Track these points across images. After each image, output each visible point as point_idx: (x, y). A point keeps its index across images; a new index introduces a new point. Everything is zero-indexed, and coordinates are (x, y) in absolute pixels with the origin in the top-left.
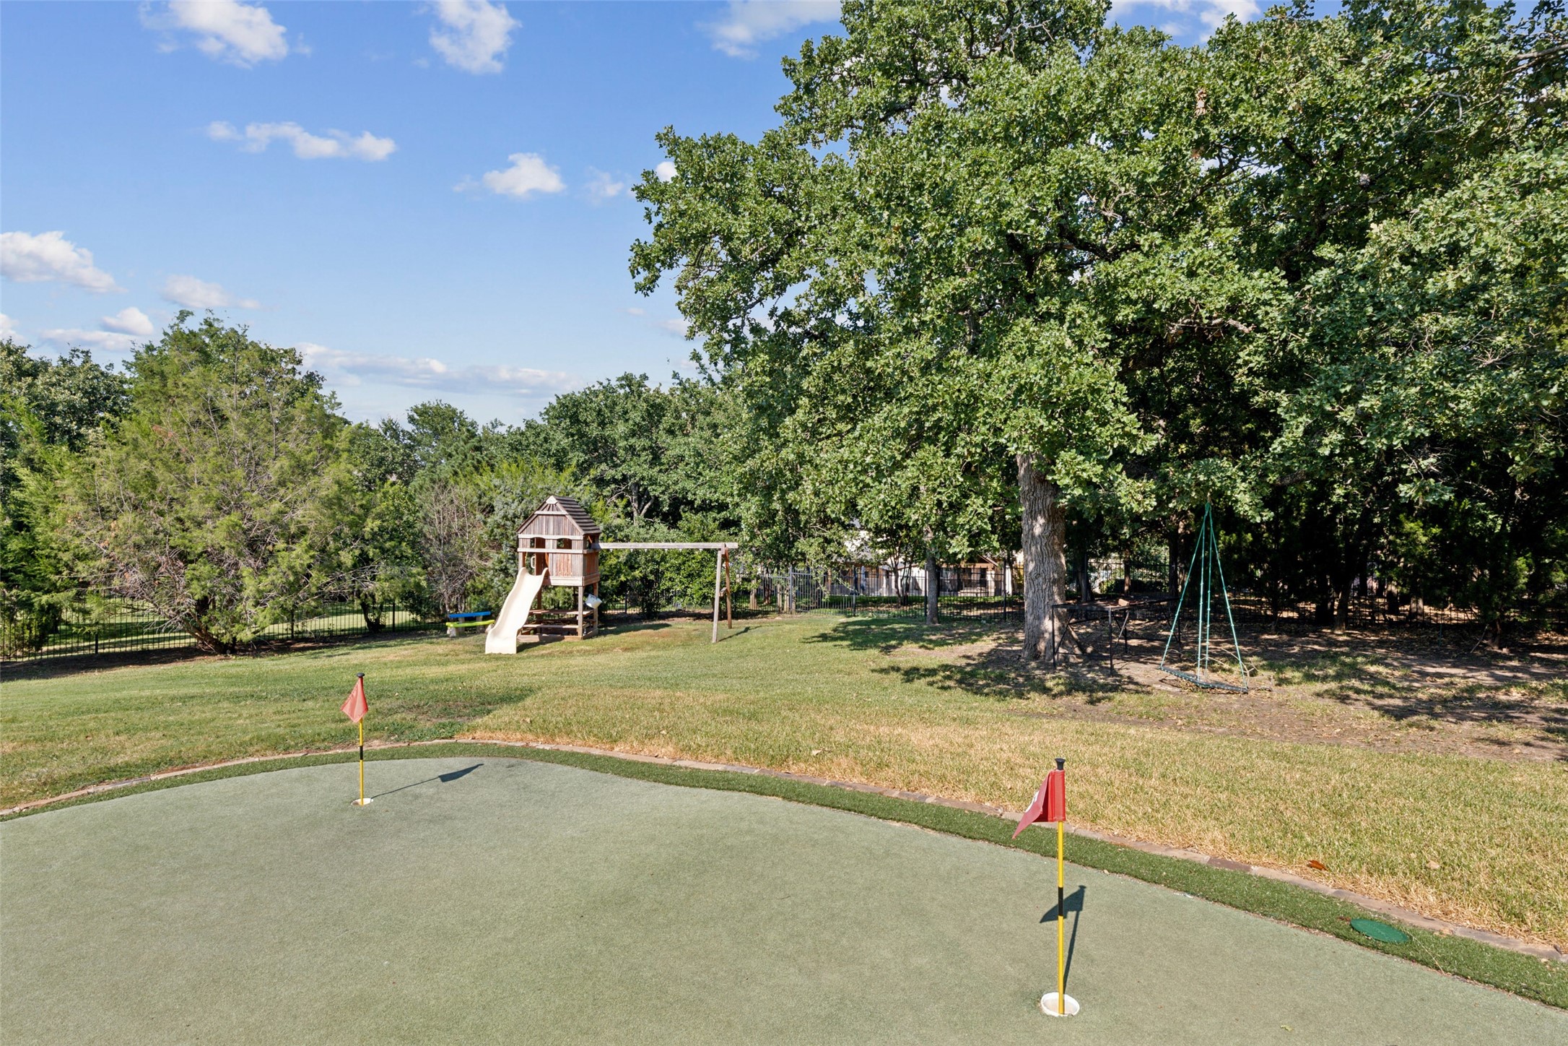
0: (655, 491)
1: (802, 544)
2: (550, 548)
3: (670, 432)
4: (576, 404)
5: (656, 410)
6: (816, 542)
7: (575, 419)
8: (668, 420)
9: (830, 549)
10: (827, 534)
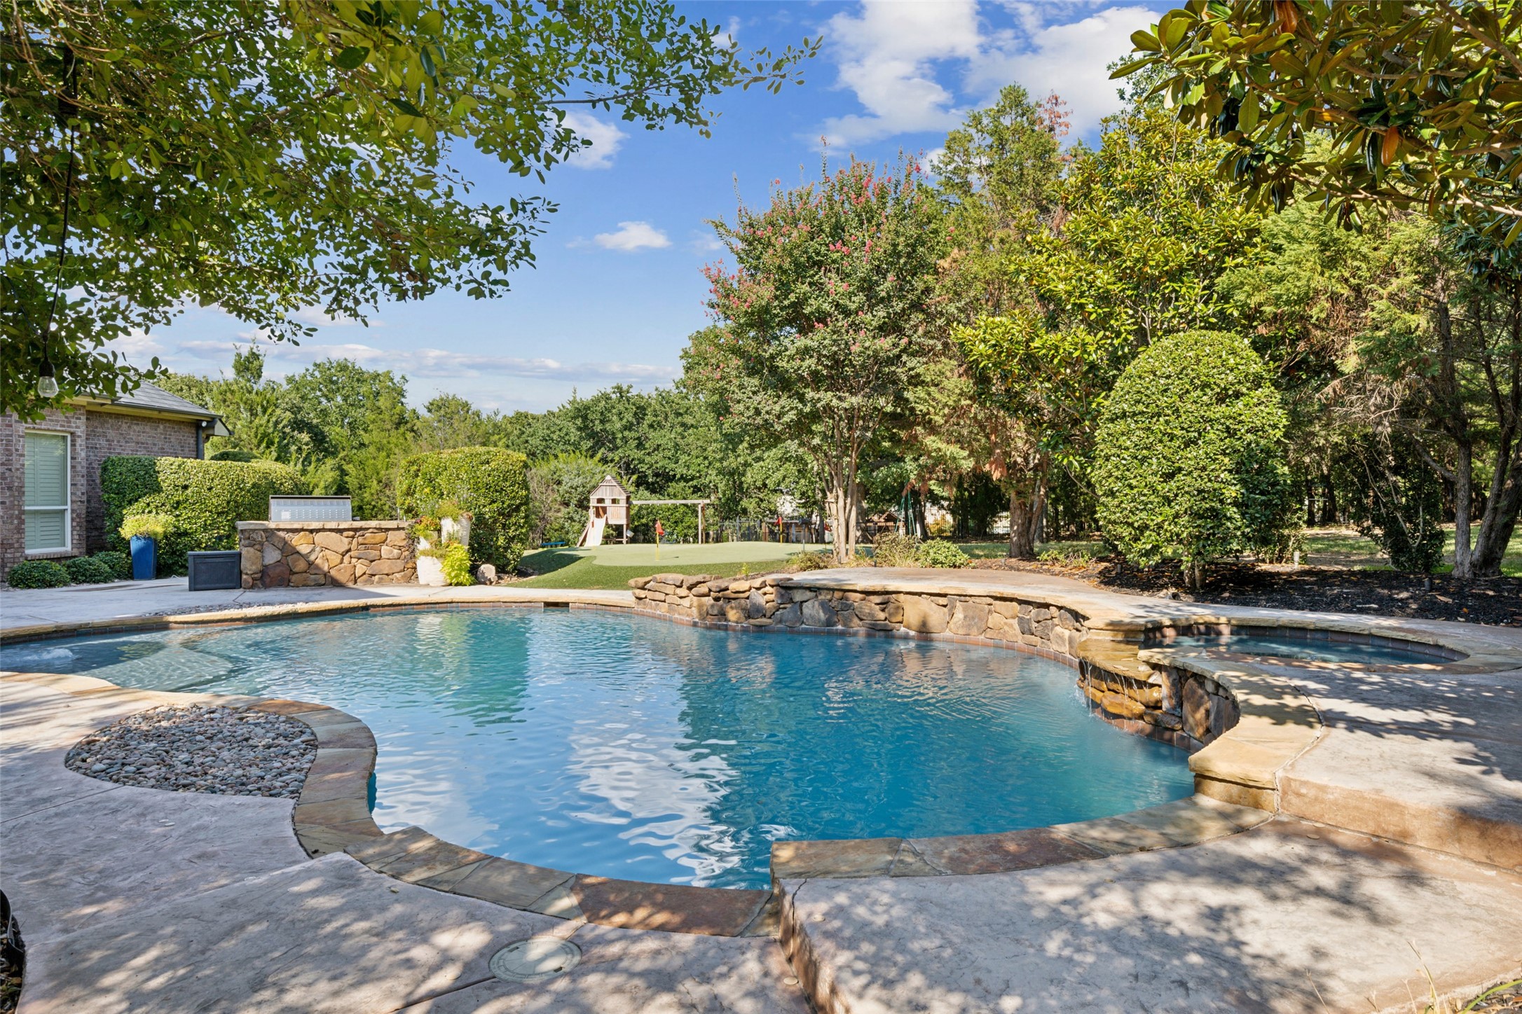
0: (643, 467)
1: (745, 503)
2: (608, 503)
3: (651, 426)
4: (587, 408)
5: (640, 412)
6: (754, 501)
7: (585, 418)
8: (649, 419)
9: (763, 505)
10: (761, 496)
